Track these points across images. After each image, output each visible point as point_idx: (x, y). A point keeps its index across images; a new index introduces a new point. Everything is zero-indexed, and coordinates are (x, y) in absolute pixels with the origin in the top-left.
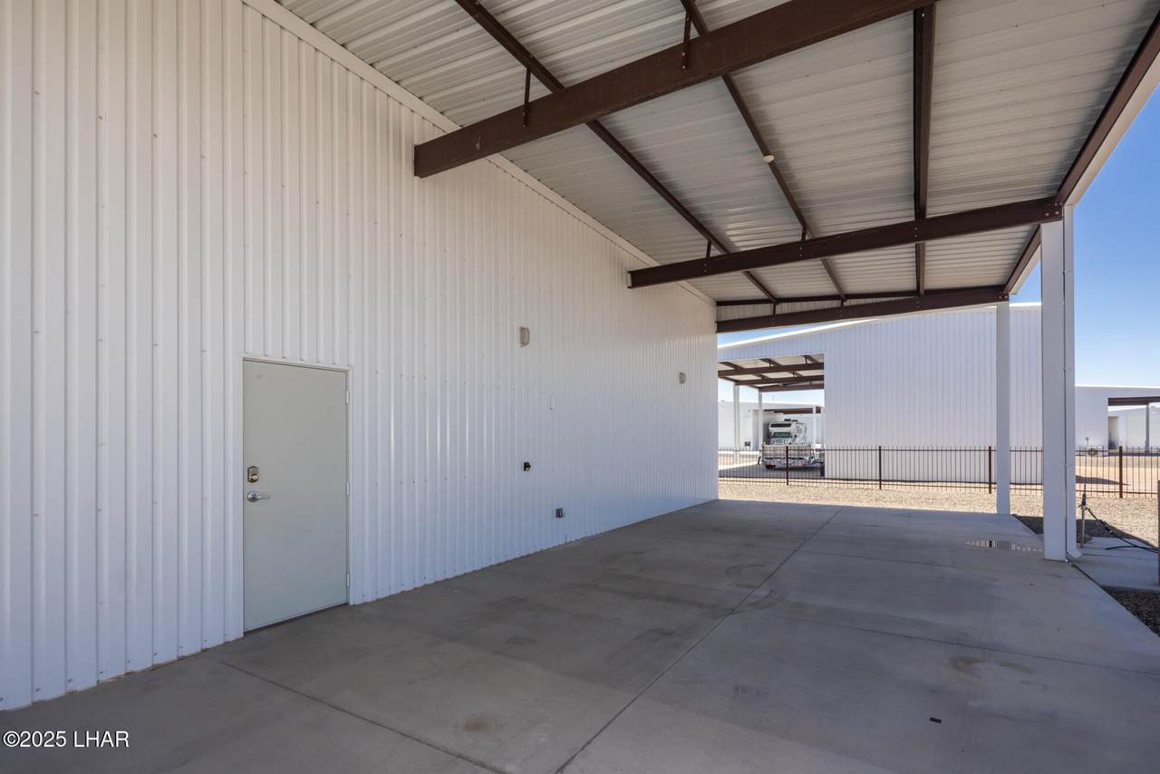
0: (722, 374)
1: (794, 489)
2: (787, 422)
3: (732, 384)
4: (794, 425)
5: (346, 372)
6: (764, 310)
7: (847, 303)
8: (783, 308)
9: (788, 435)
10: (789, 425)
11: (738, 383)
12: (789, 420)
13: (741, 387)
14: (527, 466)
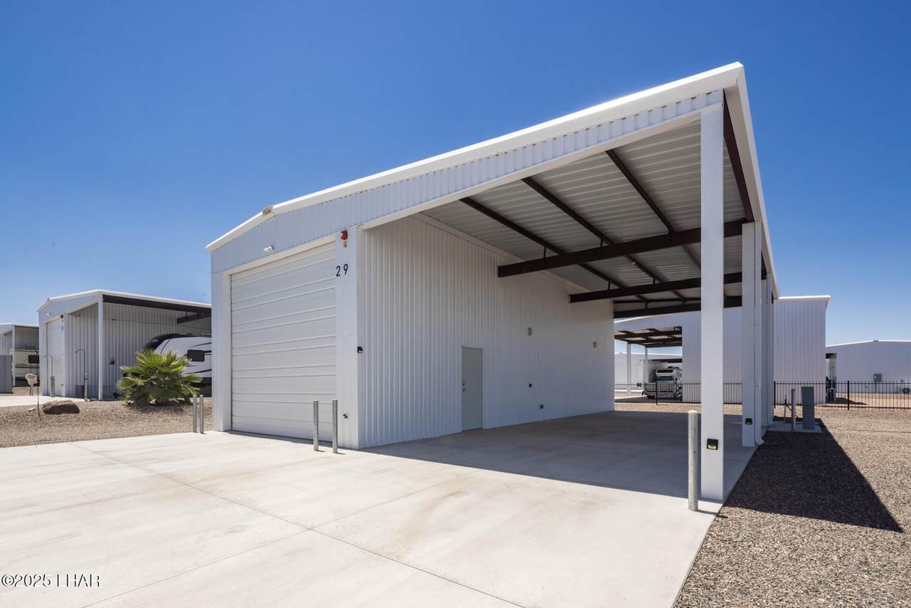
0: (617, 337)
1: (660, 407)
2: (670, 369)
3: (626, 343)
4: (675, 371)
5: (481, 349)
6: (641, 306)
7: (687, 303)
8: (651, 305)
9: (671, 378)
10: (671, 371)
11: (630, 342)
12: (671, 367)
13: (632, 345)
14: (530, 385)
